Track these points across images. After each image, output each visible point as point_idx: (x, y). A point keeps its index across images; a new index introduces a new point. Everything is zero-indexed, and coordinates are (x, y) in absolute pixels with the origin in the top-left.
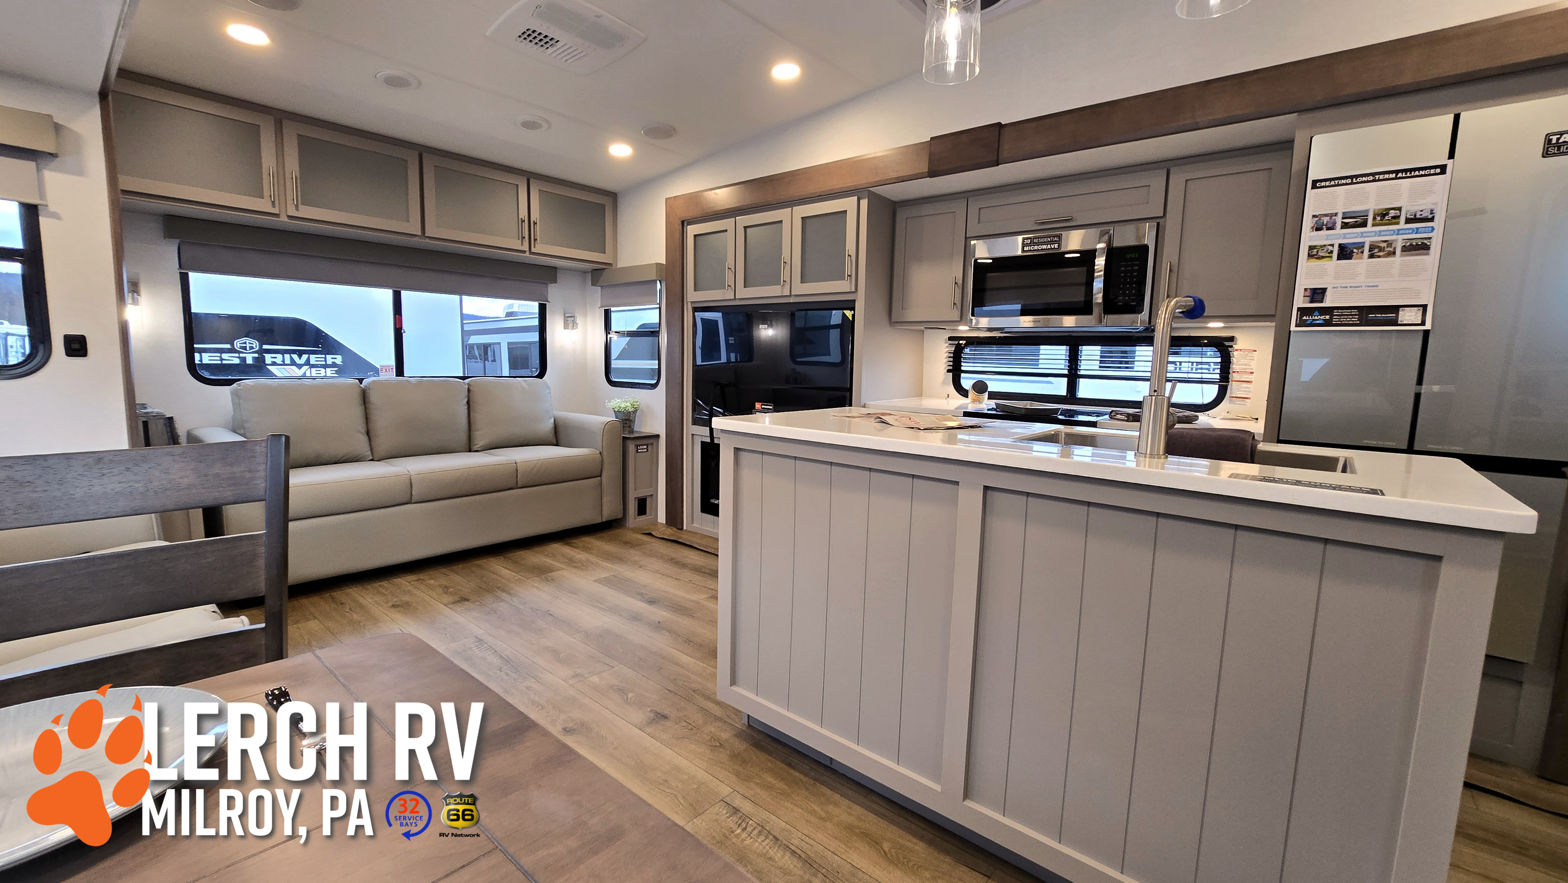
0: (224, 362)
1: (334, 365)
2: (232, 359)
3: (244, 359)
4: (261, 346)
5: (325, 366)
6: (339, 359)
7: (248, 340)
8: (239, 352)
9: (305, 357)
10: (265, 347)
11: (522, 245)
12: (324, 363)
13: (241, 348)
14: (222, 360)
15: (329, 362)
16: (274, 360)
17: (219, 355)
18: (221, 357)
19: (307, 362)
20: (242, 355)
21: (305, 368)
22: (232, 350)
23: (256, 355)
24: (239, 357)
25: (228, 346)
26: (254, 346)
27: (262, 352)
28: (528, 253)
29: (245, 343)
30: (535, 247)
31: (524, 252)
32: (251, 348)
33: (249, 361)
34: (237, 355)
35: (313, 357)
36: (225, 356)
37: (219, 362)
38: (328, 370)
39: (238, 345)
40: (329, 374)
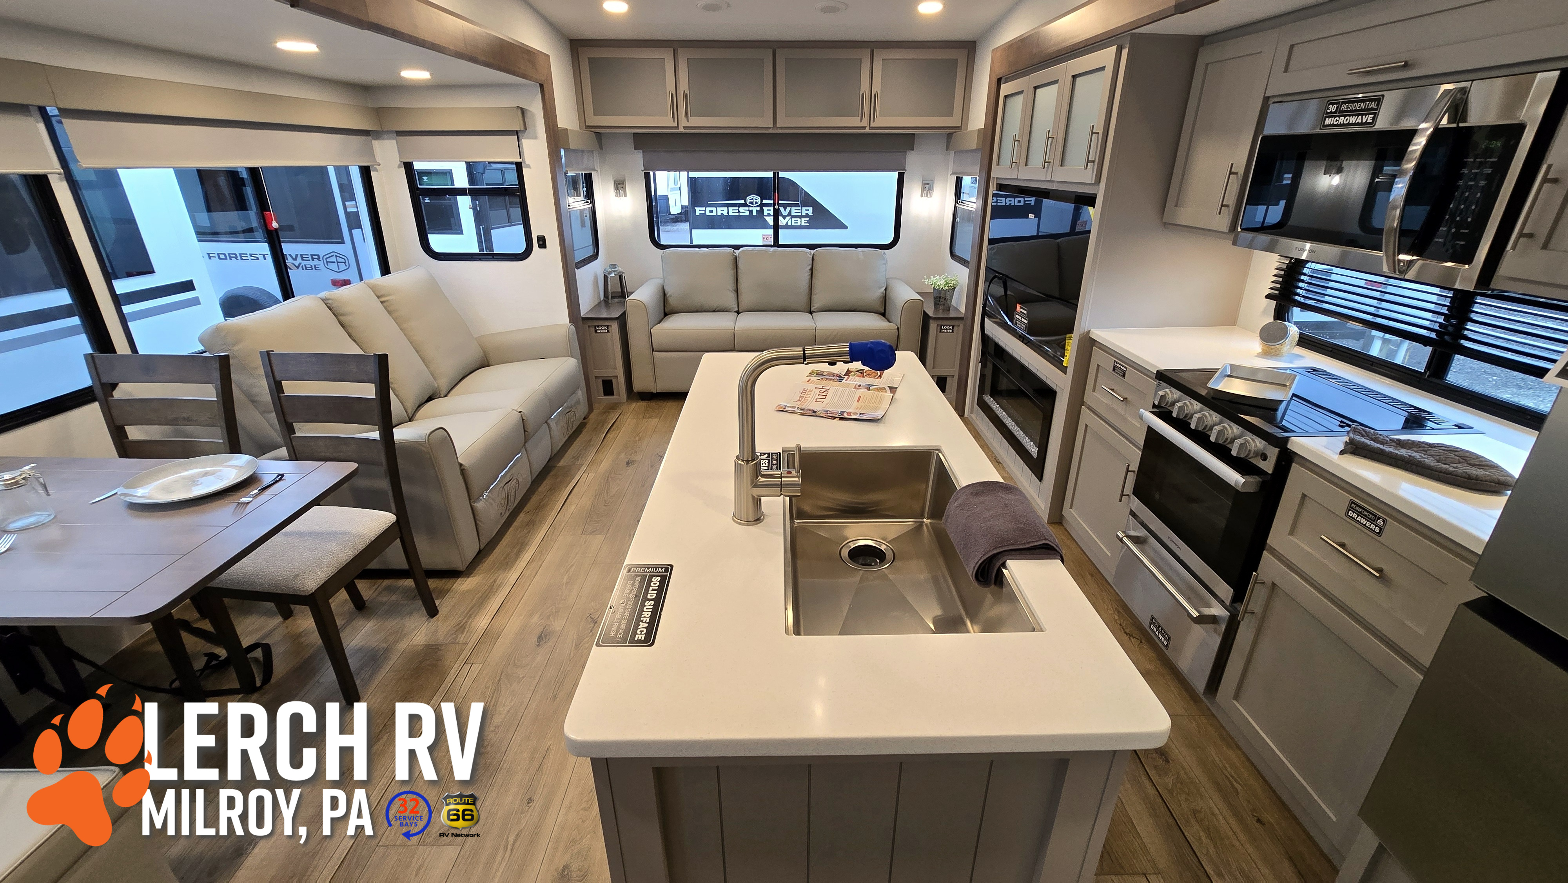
0: (741, 214)
1: (807, 216)
2: (744, 212)
3: (751, 212)
4: (762, 201)
5: (801, 217)
6: (810, 211)
7: (754, 196)
8: (749, 206)
9: (788, 209)
10: (764, 202)
11: (861, 121)
12: (800, 214)
13: (750, 203)
14: (739, 212)
15: (804, 214)
16: (769, 212)
17: (737, 208)
18: (739, 210)
19: (790, 214)
20: (751, 209)
21: (788, 218)
22: (745, 205)
23: (758, 208)
24: (749, 210)
25: (742, 202)
26: (757, 201)
27: (762, 205)
28: (868, 128)
29: (753, 199)
30: (874, 121)
31: (864, 128)
32: (756, 203)
33: (755, 213)
34: (747, 208)
35: (793, 209)
36: (741, 209)
37: (738, 214)
38: (803, 219)
39: (749, 201)
40: (803, 224)
